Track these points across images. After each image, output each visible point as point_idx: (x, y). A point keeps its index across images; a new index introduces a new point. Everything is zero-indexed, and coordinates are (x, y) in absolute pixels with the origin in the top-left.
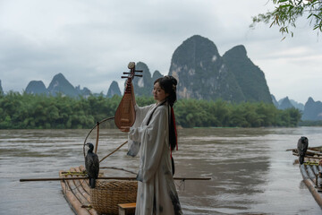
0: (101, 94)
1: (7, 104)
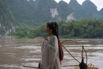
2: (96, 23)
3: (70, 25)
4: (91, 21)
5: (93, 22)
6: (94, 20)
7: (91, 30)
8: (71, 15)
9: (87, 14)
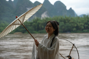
2: (66, 20)
3: (45, 22)
4: (62, 18)
5: (64, 19)
6: (64, 18)
7: (62, 26)
8: (45, 13)
9: (58, 12)
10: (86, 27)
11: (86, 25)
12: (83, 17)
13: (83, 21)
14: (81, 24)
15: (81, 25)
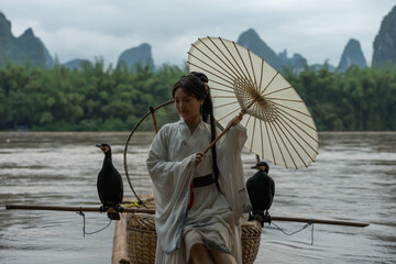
0: (326, 64)
1: (159, 87)
2: (13, 77)
5: (2, 73)
6: (3, 68)
10: (91, 110)
11: (91, 103)
12: (80, 69)
13: (82, 85)
14: (71, 96)
15: (74, 102)
